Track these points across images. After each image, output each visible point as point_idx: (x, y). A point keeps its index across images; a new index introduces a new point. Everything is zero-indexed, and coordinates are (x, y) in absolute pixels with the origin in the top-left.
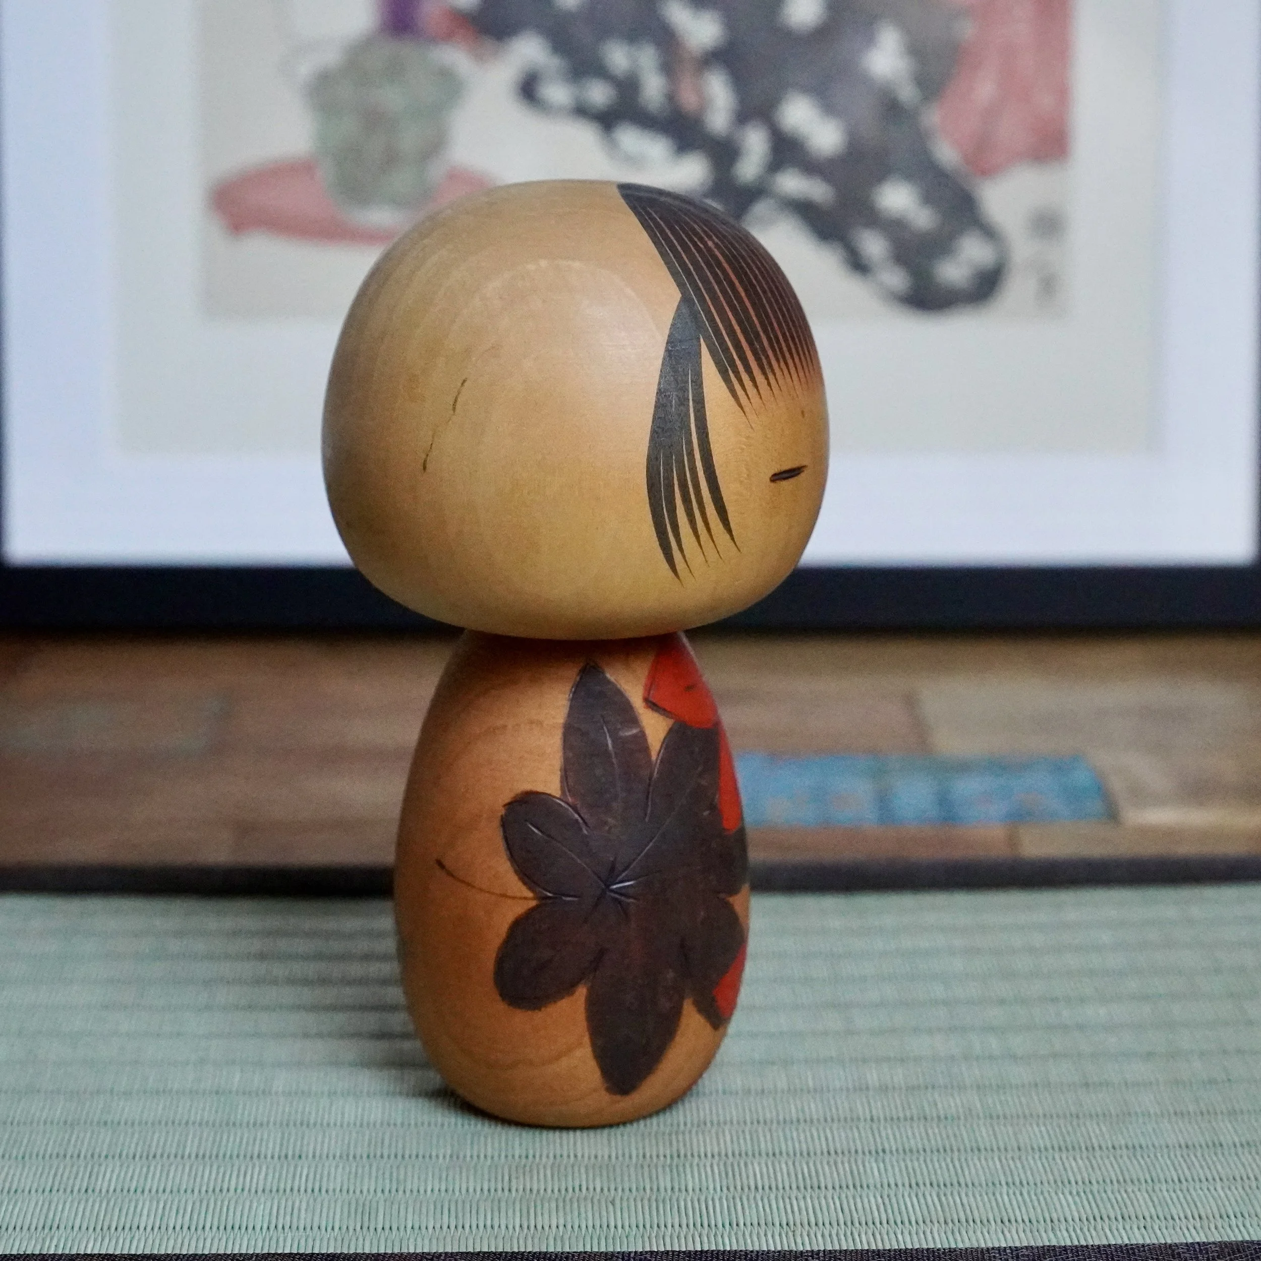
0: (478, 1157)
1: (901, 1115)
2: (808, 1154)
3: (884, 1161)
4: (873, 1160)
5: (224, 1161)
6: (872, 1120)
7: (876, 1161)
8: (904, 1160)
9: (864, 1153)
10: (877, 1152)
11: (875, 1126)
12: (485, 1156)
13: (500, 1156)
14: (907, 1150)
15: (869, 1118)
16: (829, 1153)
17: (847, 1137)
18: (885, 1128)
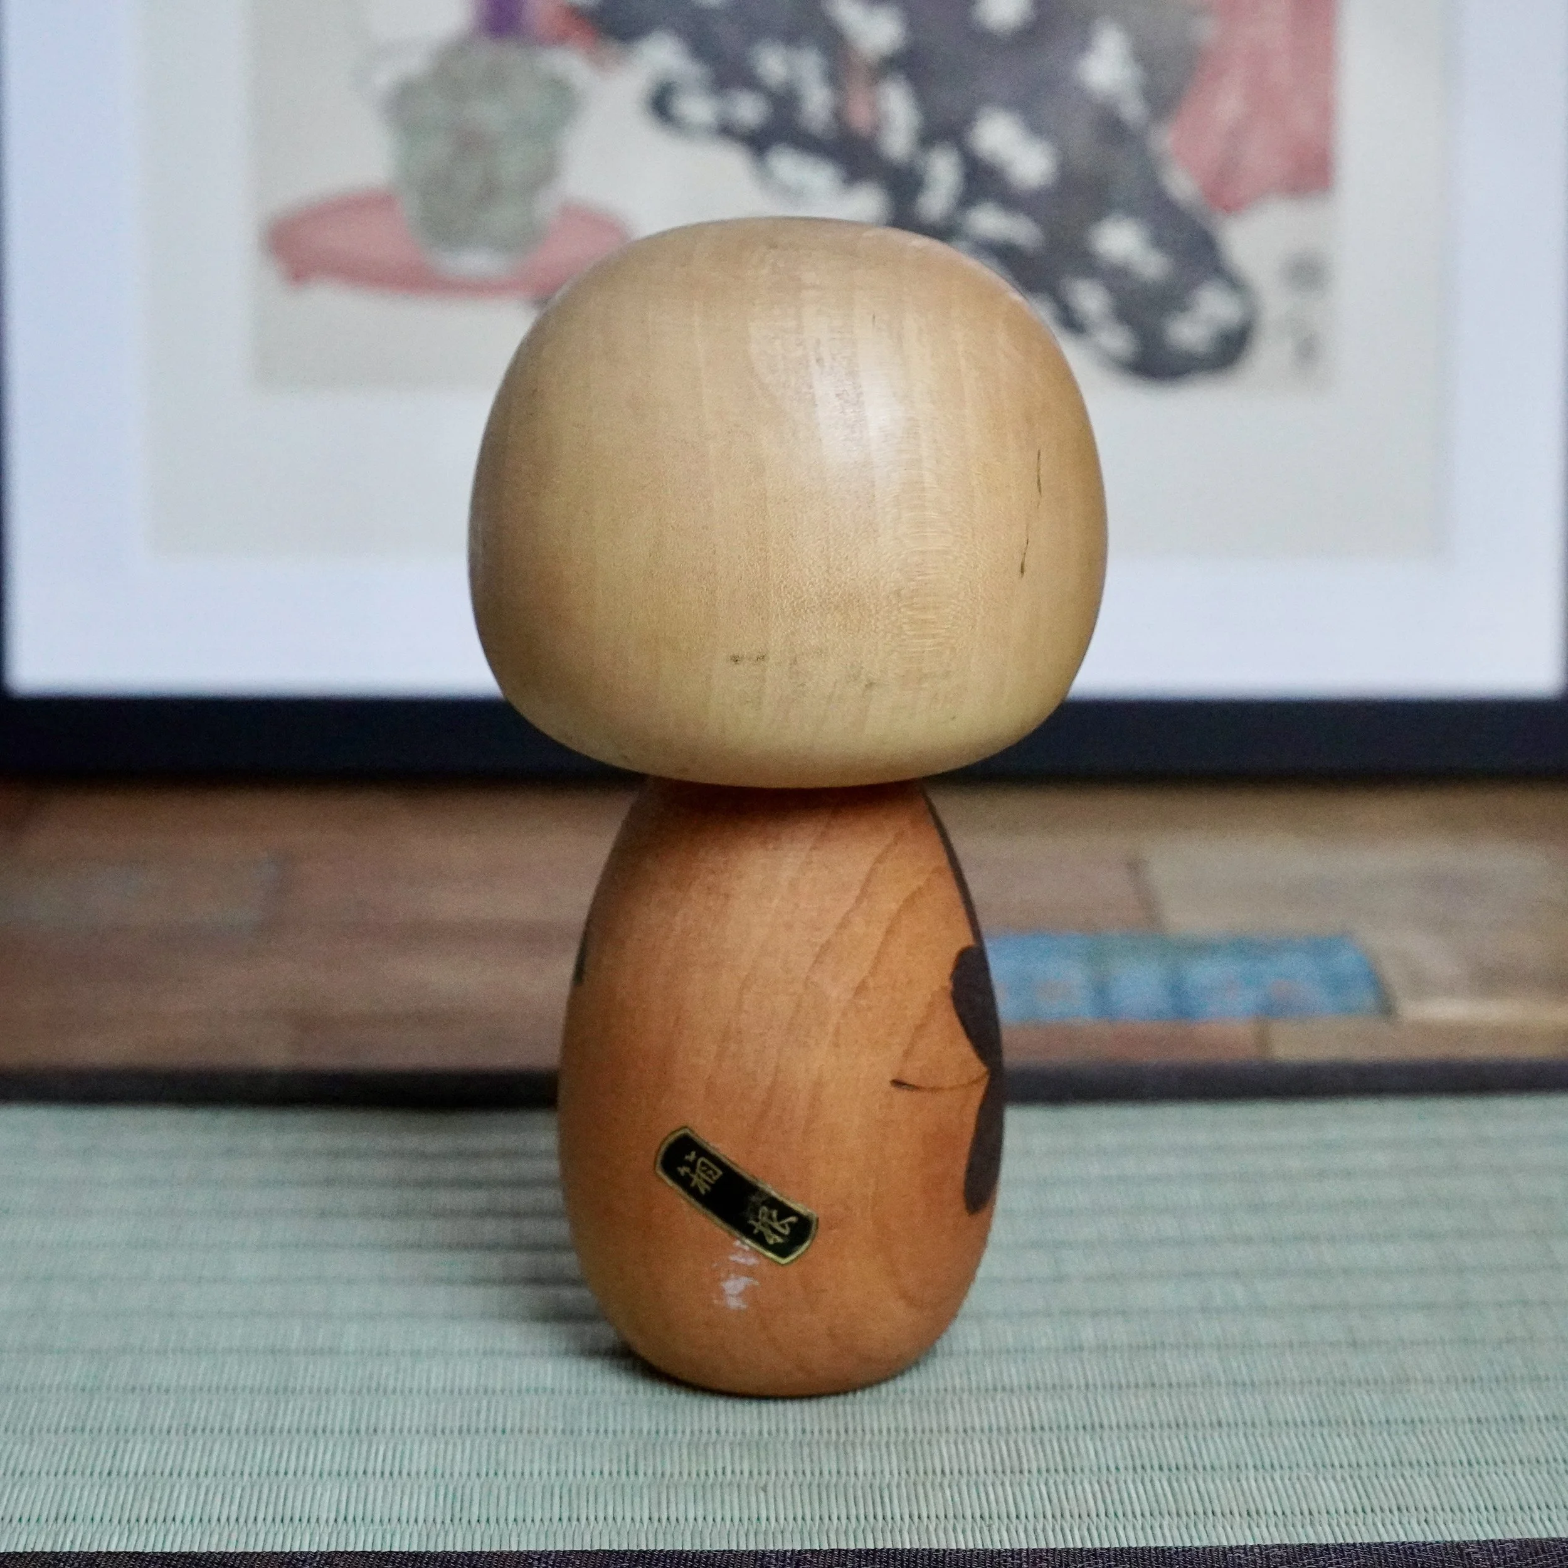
1: (1123, 1381)
2: (1008, 1431)
3: (1101, 1439)
6: (1087, 1386)
7: (1092, 1439)
8: (1127, 1439)
9: (1077, 1429)
10: (1093, 1428)
14: (1131, 1425)
15: (1082, 1384)
16: (1033, 1429)
17: (1056, 1410)
18: (1103, 1397)
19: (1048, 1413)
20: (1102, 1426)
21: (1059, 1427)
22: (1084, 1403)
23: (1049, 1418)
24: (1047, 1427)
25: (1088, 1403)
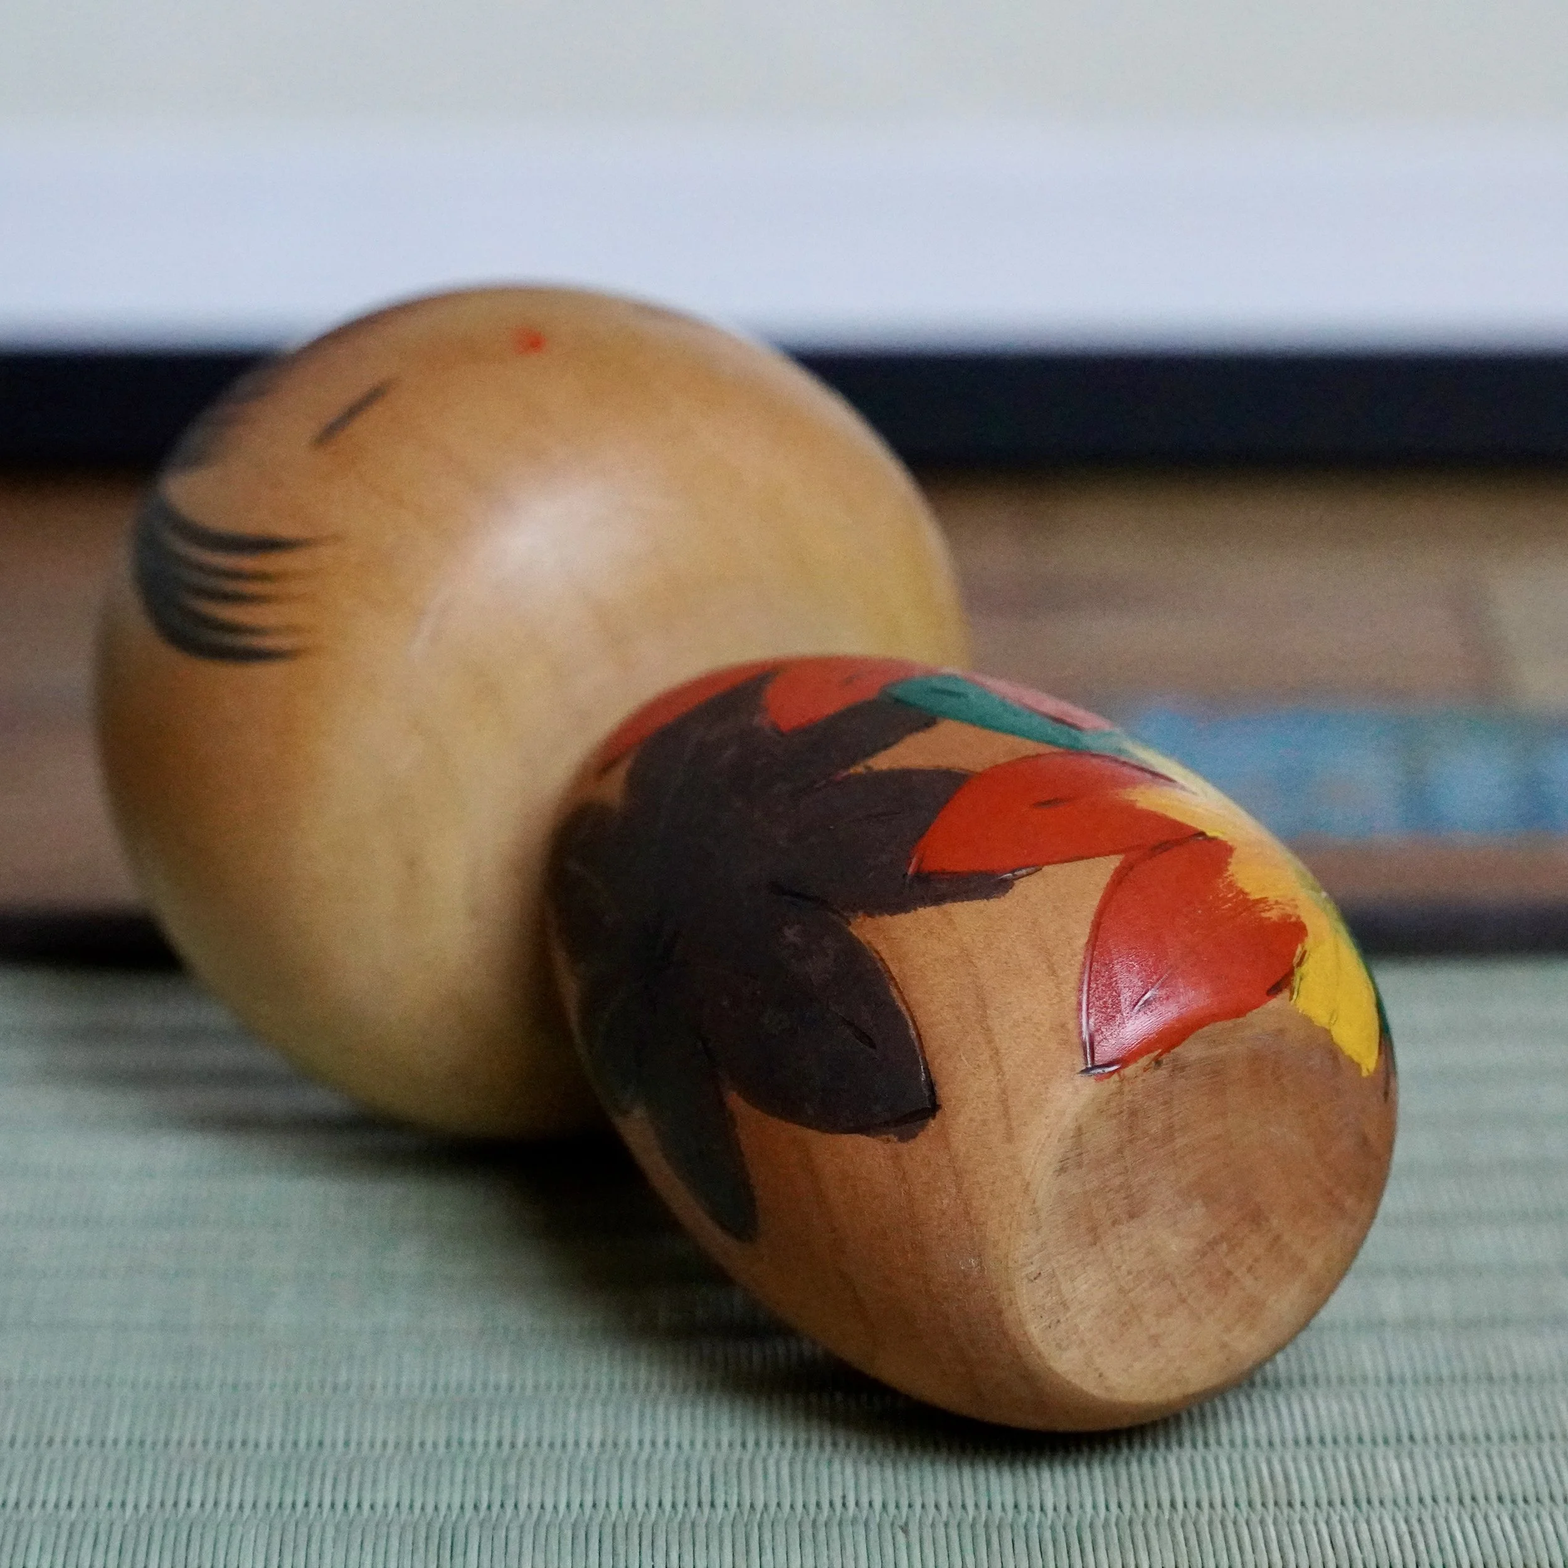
0: (653, 1444)
1: (1445, 1372)
2: (1271, 1444)
3: (1411, 1456)
4: (1391, 1455)
5: (179, 1451)
6: (1390, 1380)
7: (1398, 1457)
8: (1450, 1456)
9: (1374, 1442)
10: (1399, 1440)
11: (1395, 1394)
12: (667, 1443)
13: (692, 1444)
14: (1456, 1436)
15: (1383, 1376)
16: (1309, 1441)
17: (1343, 1413)
18: (1415, 1397)
19: (1330, 1417)
20: (1412, 1438)
21: (1348, 1440)
22: (1384, 1403)
23: (1334, 1427)
24: (1329, 1439)
25: (1392, 1406)
